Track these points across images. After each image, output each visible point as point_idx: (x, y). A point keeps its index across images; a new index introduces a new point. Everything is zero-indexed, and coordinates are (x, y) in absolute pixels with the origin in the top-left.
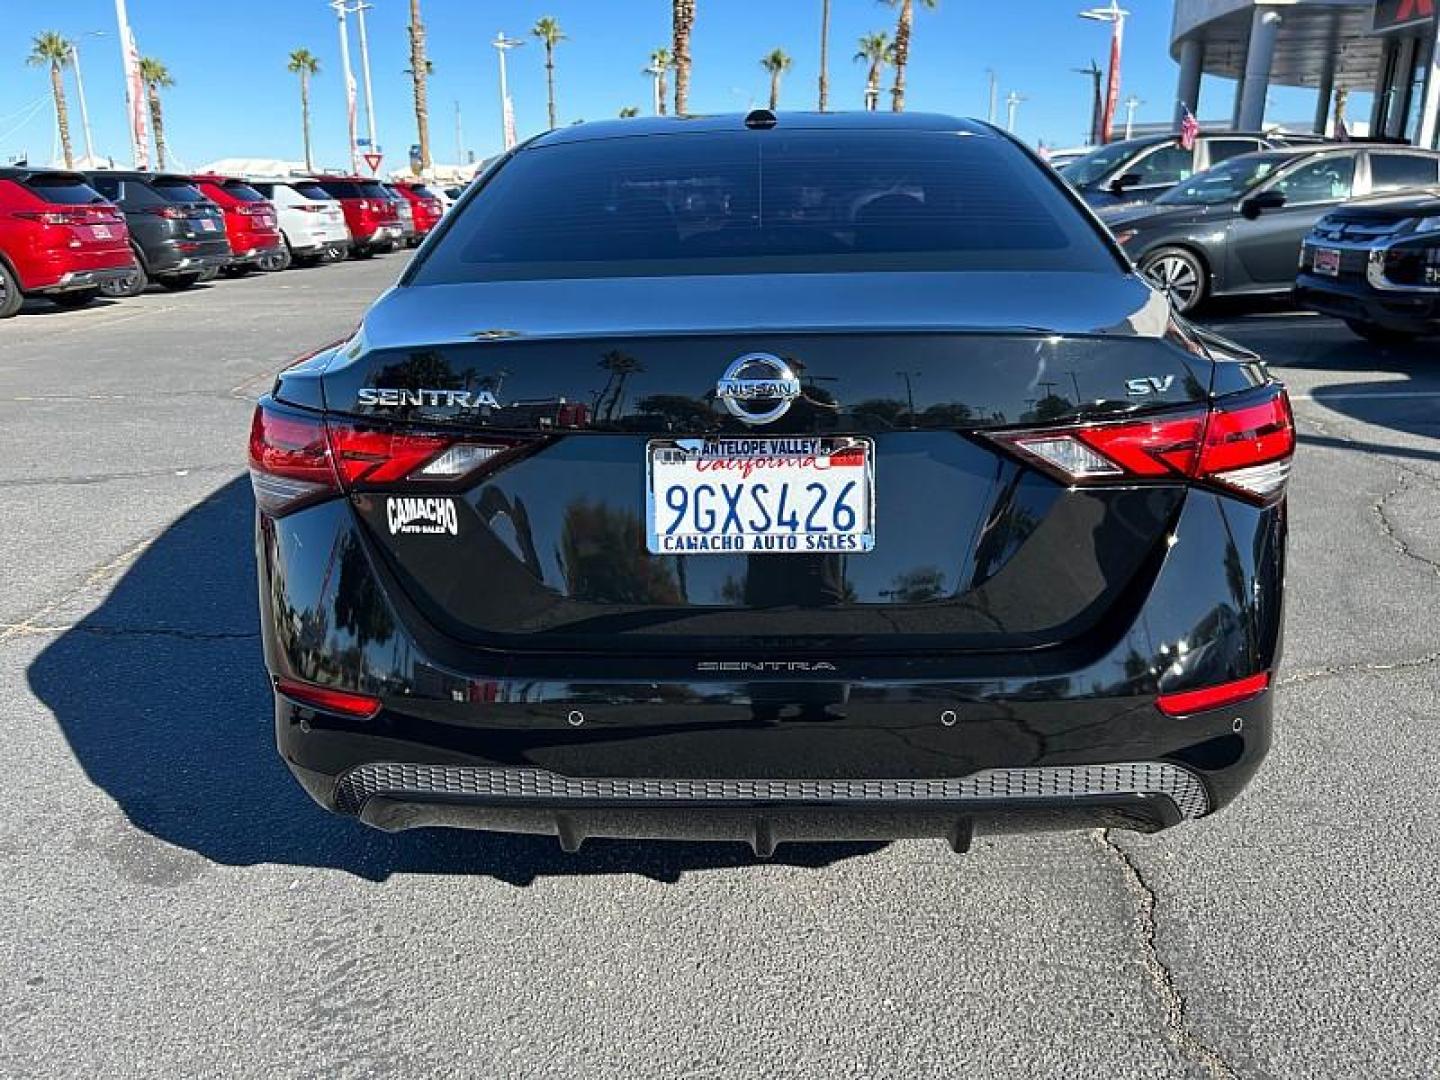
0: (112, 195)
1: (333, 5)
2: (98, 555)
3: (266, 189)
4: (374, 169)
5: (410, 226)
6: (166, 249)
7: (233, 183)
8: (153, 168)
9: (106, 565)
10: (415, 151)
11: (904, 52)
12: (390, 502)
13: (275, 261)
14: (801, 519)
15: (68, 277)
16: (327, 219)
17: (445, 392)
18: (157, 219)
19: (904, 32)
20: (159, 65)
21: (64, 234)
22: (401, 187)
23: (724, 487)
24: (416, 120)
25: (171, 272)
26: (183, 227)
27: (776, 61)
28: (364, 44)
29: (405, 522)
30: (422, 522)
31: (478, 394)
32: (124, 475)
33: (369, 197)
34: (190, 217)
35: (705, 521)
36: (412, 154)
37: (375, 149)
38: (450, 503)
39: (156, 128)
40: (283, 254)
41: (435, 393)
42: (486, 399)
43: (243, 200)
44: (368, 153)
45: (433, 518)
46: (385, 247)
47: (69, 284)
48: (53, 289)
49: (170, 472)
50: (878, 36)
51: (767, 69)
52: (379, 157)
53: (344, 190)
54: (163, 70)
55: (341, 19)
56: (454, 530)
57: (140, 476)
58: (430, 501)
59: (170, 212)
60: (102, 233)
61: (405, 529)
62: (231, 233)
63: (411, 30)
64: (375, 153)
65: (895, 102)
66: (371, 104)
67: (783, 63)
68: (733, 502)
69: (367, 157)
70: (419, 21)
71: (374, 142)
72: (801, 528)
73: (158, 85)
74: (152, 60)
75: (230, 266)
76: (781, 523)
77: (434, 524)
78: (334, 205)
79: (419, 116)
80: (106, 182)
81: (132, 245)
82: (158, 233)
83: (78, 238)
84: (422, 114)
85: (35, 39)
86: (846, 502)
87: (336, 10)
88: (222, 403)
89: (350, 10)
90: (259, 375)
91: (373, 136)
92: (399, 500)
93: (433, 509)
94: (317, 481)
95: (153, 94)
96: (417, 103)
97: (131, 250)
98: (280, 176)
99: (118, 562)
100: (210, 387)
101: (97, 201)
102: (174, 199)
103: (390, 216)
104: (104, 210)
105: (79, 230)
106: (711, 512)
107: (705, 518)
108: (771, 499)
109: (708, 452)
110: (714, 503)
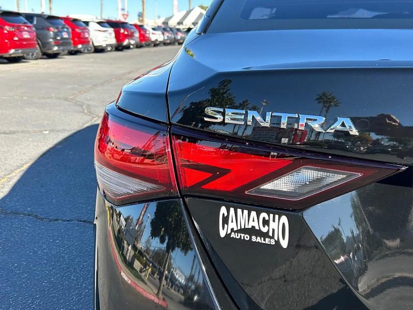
0: (31, 22)
2: (6, 169)
3: (87, 23)
4: (125, 19)
5: (138, 40)
6: (49, 43)
7: (75, 20)
8: (47, 13)
9: (9, 174)
10: (140, 14)
12: (223, 210)
13: (88, 50)
15: (12, 51)
16: (108, 35)
18: (47, 31)
21: (11, 35)
22: (136, 26)
25: (50, 52)
26: (56, 35)
29: (236, 229)
30: (252, 231)
31: (336, 120)
32: (23, 132)
33: (124, 28)
34: (59, 31)
36: (139, 16)
38: (284, 219)
40: (91, 48)
42: (343, 125)
43: (78, 27)
44: (124, 13)
45: (264, 230)
46: (128, 47)
47: (13, 54)
48: (6, 55)
49: (41, 131)
52: (127, 15)
53: (116, 25)
56: (284, 244)
57: (29, 132)
58: (264, 215)
59: (51, 29)
60: (26, 35)
61: (233, 235)
62: (73, 39)
64: (126, 13)
69: (123, 15)
71: (126, 10)
75: (72, 51)
77: (265, 235)
78: (111, 30)
80: (30, 17)
81: (37, 41)
82: (47, 37)
83: (17, 37)
88: (65, 103)
90: (80, 92)
91: (126, 8)
92: (232, 210)
93: (266, 223)
97: (36, 42)
98: (92, 19)
99: (14, 174)
100: (61, 96)
101: (25, 23)
102: (54, 25)
103: (130, 36)
104: (27, 27)
105: (17, 33)
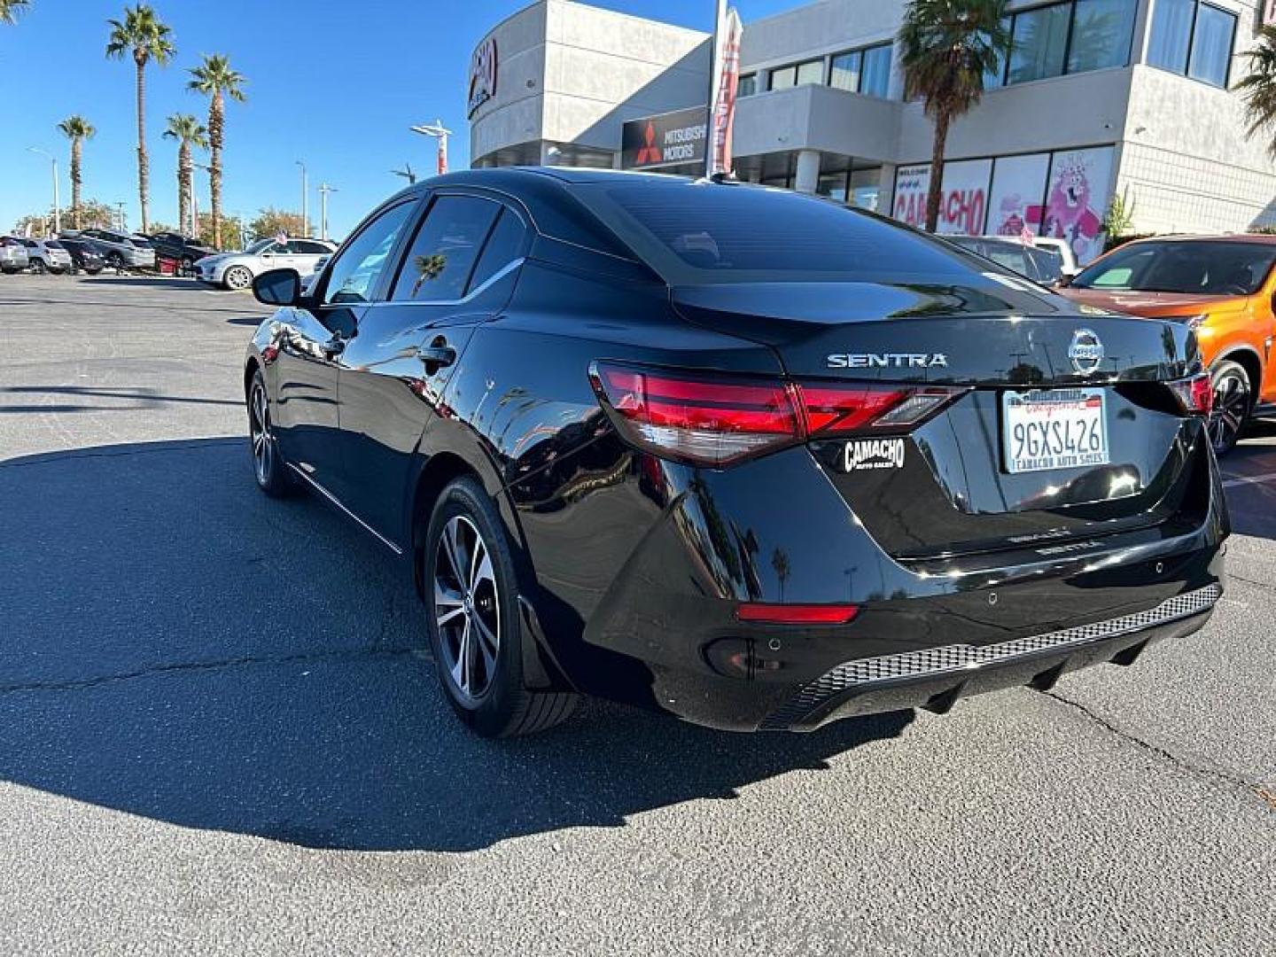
11: (218, 136)
14: (1076, 444)
17: (906, 356)
19: (216, 120)
23: (1040, 424)
27: (76, 128)
29: (860, 460)
30: (875, 459)
31: (933, 357)
35: (1033, 450)
38: (900, 442)
41: (898, 357)
42: (938, 360)
45: (884, 456)
50: (185, 118)
51: (67, 134)
56: (900, 464)
61: (858, 467)
65: (212, 180)
67: (85, 131)
68: (1045, 434)
72: (1076, 449)
76: (1068, 448)
77: (885, 460)
86: (1094, 432)
92: (857, 444)
94: (773, 432)
106: (1036, 442)
107: (1033, 446)
108: (1062, 431)
109: (1033, 398)
110: (1036, 435)
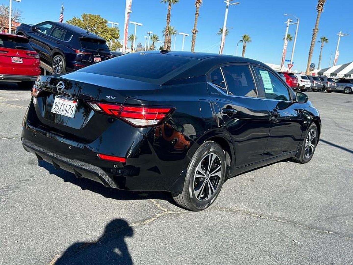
1: (286, 22)
4: (290, 68)
20: (248, 37)
23: (61, 103)
24: (308, 55)
28: (296, 33)
37: (291, 63)
39: (243, 53)
44: (289, 64)
52: (292, 65)
54: (249, 38)
55: (287, 26)
61: (34, 103)
63: (314, 30)
64: (291, 64)
66: (294, 50)
68: (61, 106)
69: (288, 65)
70: (317, 28)
71: (292, 61)
73: (247, 42)
74: (247, 35)
76: (65, 111)
79: (310, 55)
84: (311, 54)
85: (220, 29)
86: (72, 109)
87: (287, 24)
89: (290, 24)
91: (292, 59)
93: (35, 100)
95: (245, 44)
96: (310, 51)
106: (59, 107)
107: (58, 108)
108: (65, 106)
109: (61, 97)
110: (59, 106)
